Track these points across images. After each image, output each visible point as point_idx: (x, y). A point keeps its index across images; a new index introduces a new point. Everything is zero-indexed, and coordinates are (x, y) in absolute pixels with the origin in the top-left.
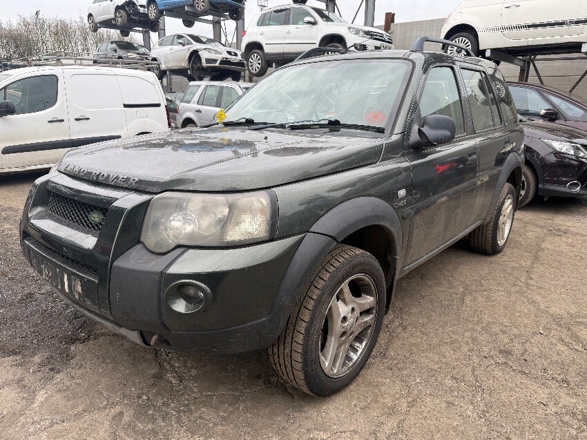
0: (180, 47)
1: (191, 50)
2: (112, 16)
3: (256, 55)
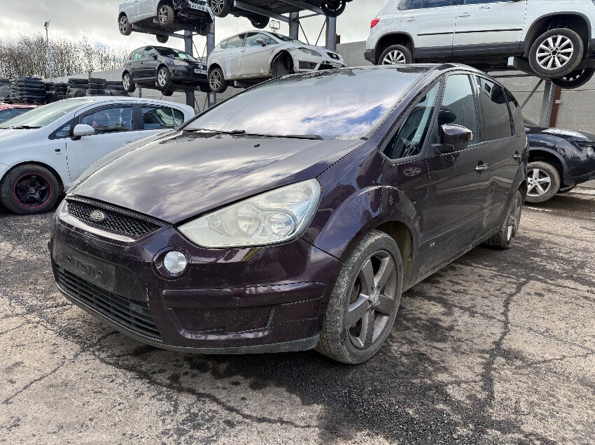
0: (260, 48)
1: (277, 51)
2: (154, 13)
3: (396, 52)
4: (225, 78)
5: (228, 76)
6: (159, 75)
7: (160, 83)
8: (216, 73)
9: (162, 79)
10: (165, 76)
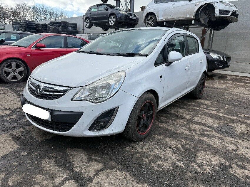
4: (158, 20)
5: (160, 18)
6: (110, 19)
7: (110, 23)
8: (151, 18)
9: (112, 21)
10: (114, 19)
